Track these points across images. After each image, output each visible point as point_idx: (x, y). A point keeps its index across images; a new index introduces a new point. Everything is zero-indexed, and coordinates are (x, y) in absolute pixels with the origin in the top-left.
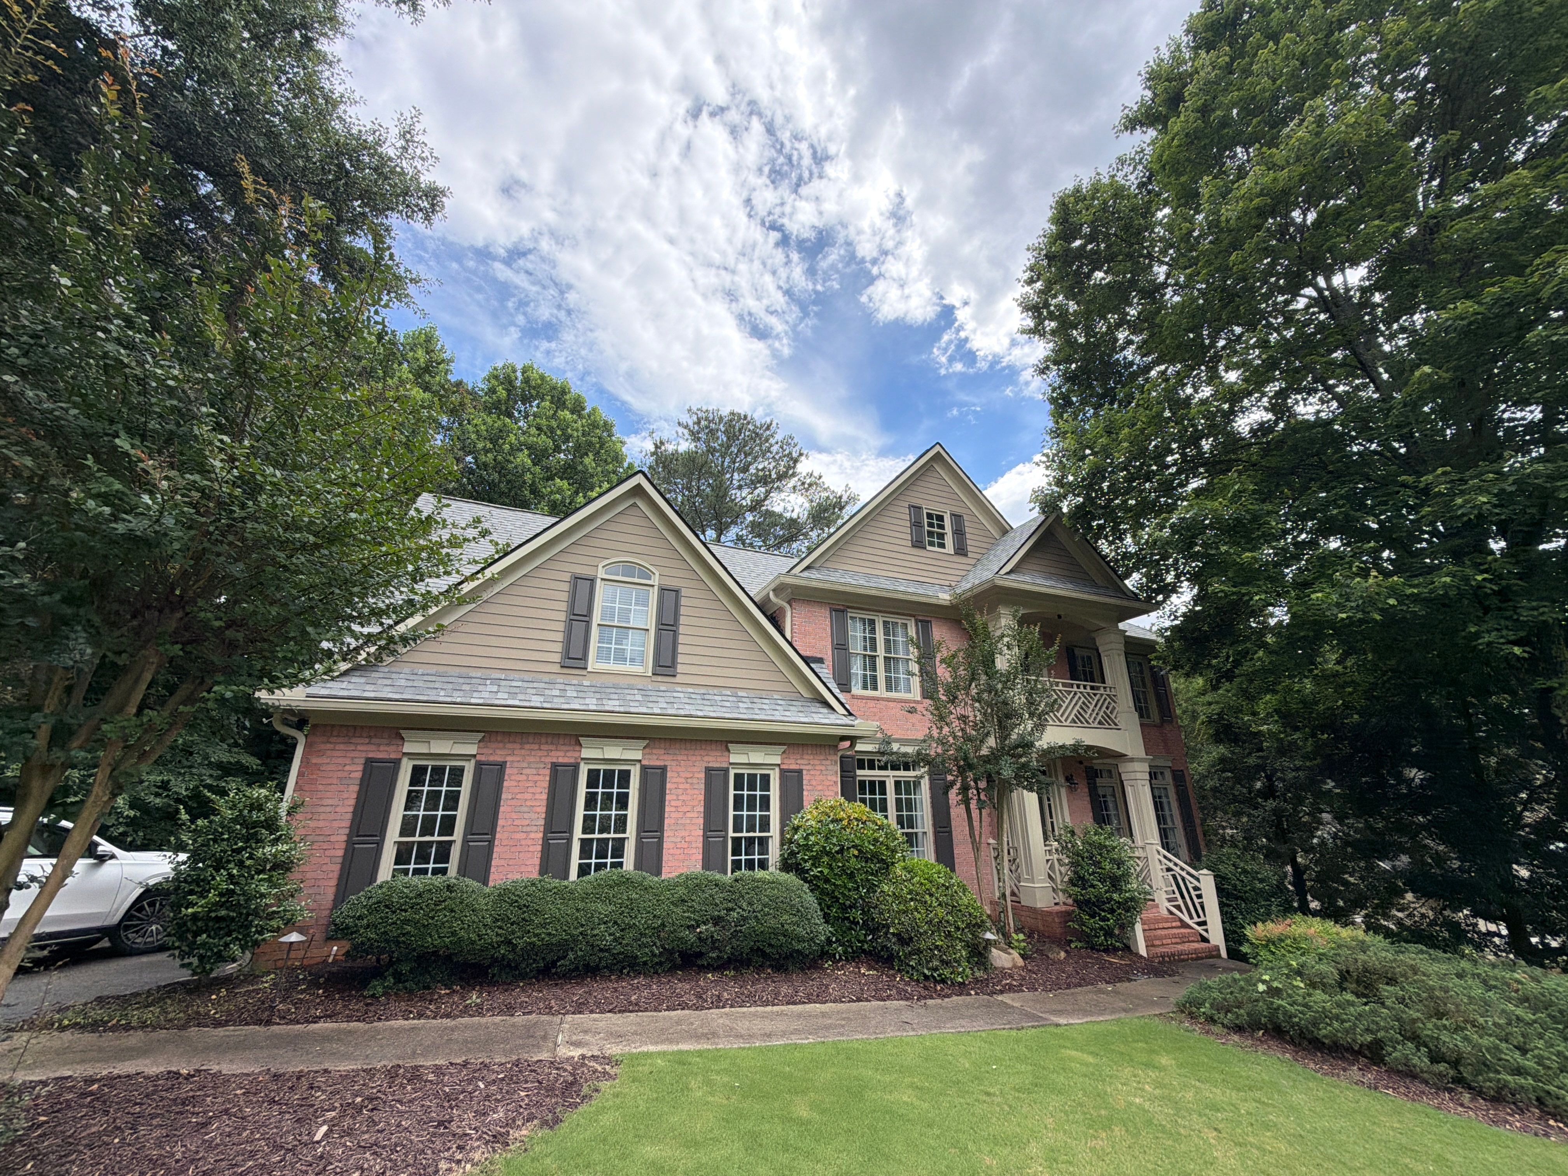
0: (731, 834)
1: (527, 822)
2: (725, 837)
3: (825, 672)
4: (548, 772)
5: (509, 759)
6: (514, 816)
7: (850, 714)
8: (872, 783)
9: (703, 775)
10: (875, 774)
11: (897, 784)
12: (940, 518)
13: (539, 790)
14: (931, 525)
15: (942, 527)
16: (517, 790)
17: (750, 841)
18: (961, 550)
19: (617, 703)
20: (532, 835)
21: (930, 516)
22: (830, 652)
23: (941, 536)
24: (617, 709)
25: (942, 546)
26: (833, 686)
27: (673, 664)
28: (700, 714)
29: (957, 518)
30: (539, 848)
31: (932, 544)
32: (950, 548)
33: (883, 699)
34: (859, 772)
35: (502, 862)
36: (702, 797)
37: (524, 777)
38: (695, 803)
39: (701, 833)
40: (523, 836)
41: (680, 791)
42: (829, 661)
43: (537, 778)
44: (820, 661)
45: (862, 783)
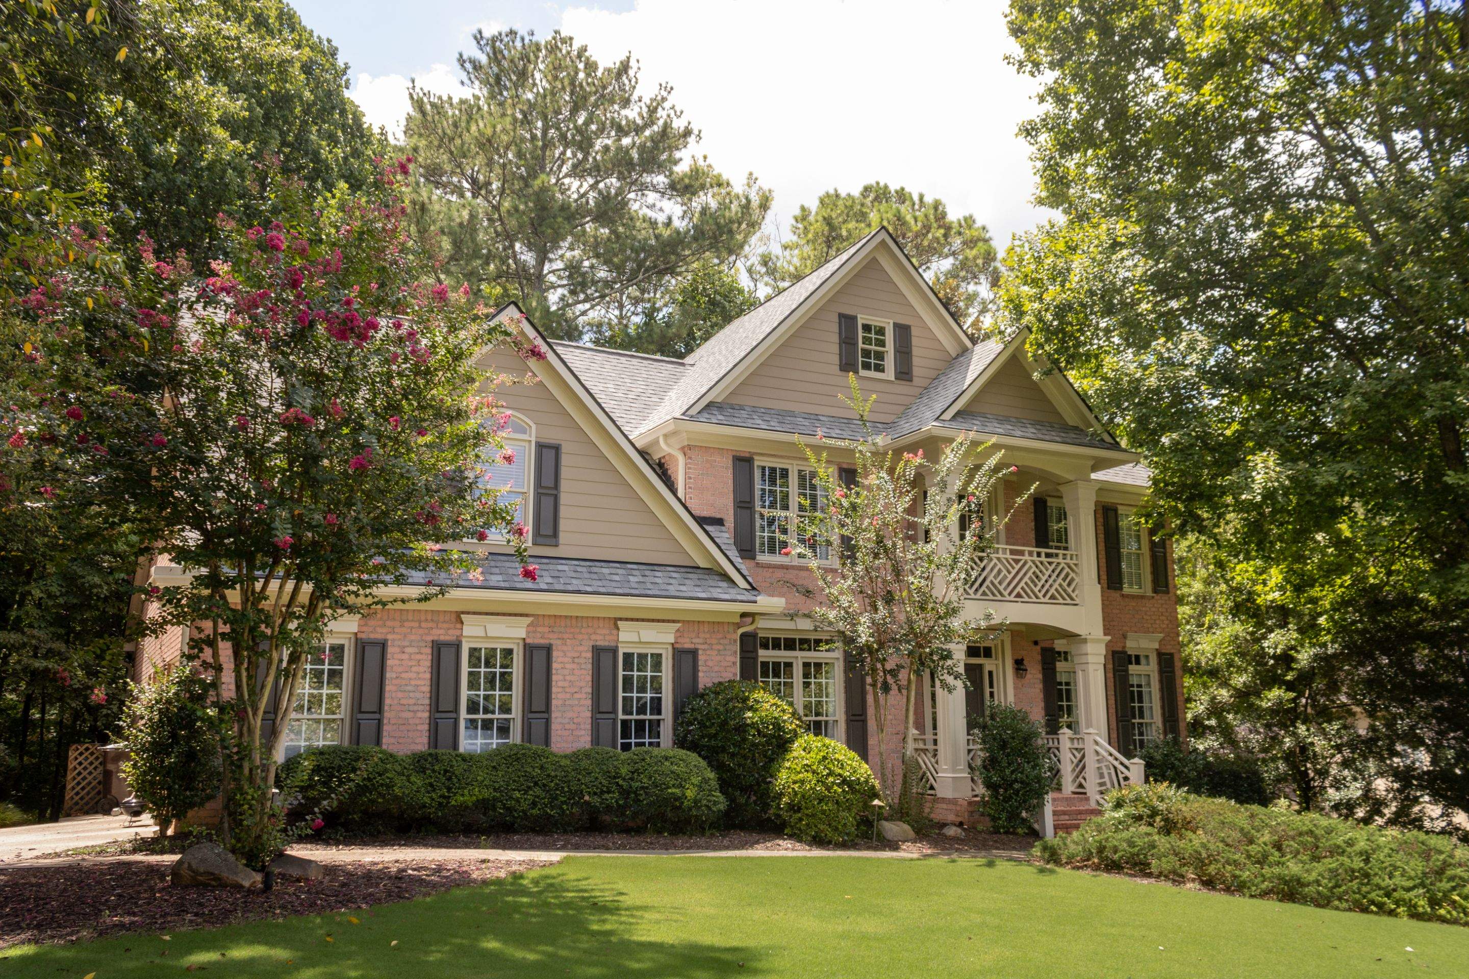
0: (621, 716)
1: (412, 702)
2: (615, 720)
3: (725, 536)
4: (429, 651)
5: (390, 637)
6: (400, 695)
7: (754, 588)
8: (777, 665)
9: (589, 655)
10: (782, 655)
11: (806, 665)
12: (881, 331)
13: (422, 669)
14: (867, 340)
15: (882, 343)
16: (400, 669)
17: (640, 724)
18: (904, 373)
19: (500, 578)
20: (419, 715)
21: (867, 328)
22: (731, 512)
23: (880, 356)
24: (503, 585)
25: (879, 368)
26: (733, 554)
27: (555, 534)
28: (589, 589)
29: (903, 332)
30: (426, 727)
31: (867, 366)
32: (890, 373)
33: (793, 567)
34: (761, 652)
35: (393, 740)
36: (589, 678)
37: (405, 656)
38: (583, 684)
39: (589, 714)
40: (410, 715)
41: (566, 672)
42: (730, 522)
43: (419, 657)
44: (719, 522)
45: (765, 665)
